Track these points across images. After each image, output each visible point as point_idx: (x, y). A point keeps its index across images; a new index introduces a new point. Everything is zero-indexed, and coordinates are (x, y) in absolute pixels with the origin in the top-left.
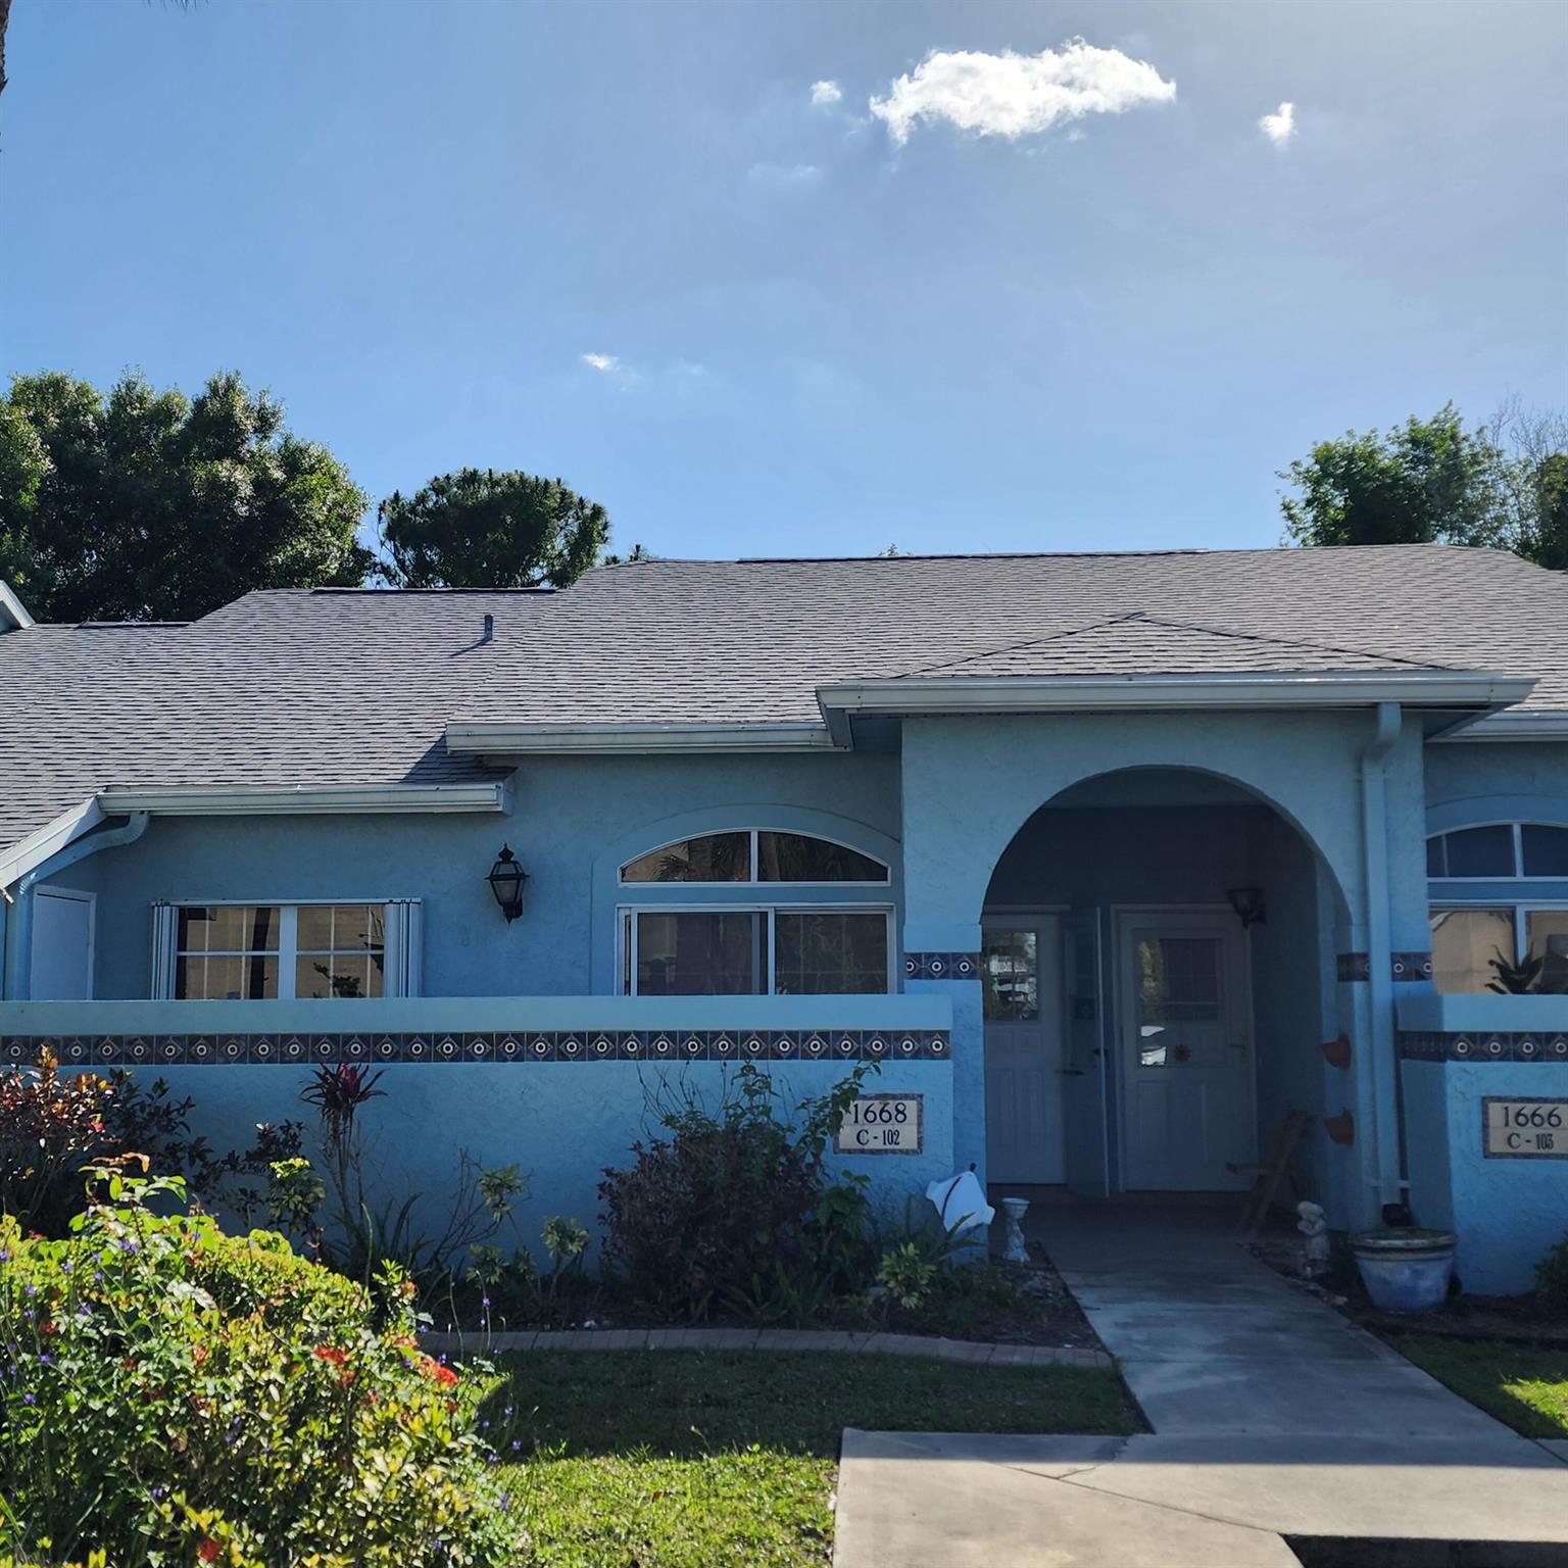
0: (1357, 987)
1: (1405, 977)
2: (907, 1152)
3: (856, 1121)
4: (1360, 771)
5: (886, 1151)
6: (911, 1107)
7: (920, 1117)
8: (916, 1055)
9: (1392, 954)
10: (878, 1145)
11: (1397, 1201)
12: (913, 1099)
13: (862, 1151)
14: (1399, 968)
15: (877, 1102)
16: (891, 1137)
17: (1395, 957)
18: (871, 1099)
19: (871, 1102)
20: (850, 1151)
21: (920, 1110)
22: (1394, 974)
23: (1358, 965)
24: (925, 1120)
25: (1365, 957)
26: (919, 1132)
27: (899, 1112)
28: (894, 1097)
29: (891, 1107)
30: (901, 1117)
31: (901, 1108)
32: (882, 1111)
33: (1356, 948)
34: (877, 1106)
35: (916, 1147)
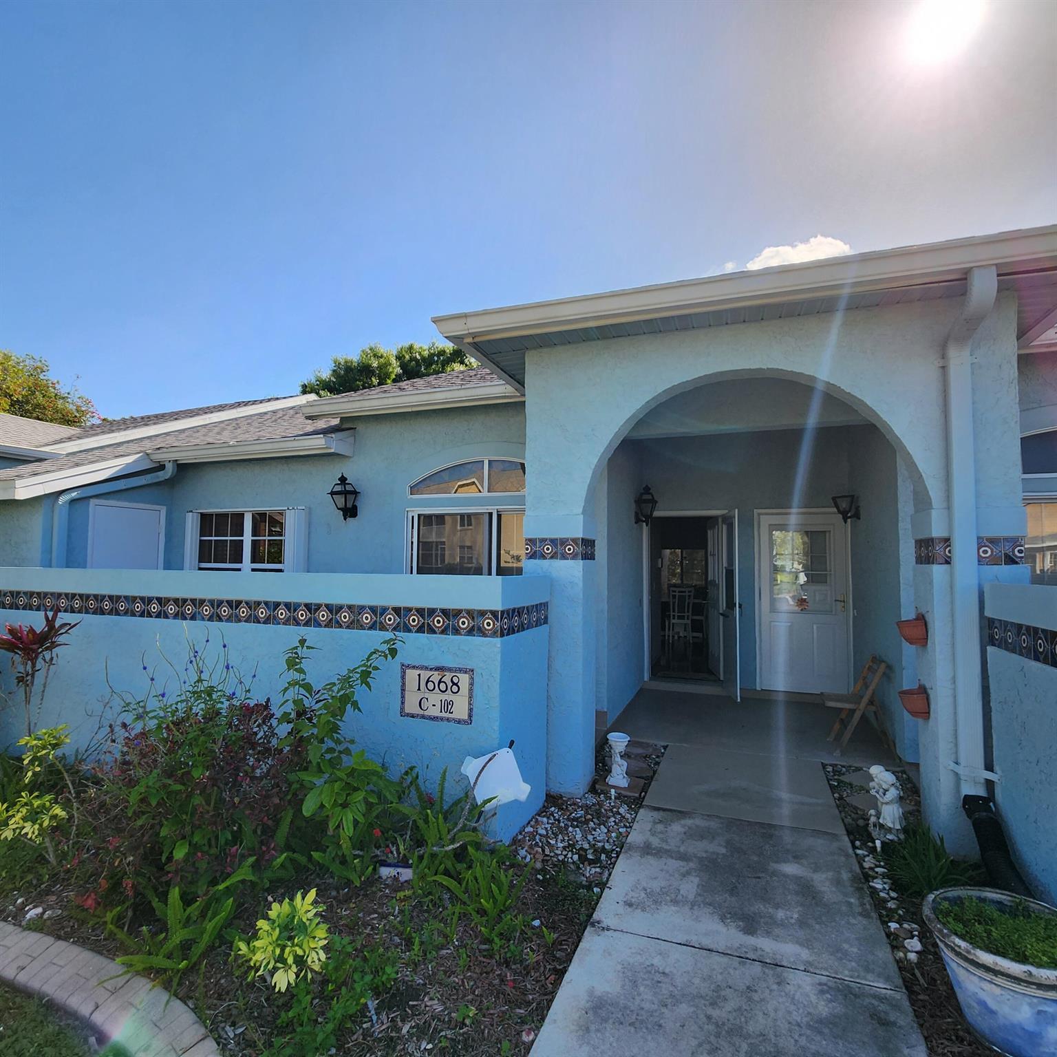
0: (938, 570)
1: (994, 561)
2: (459, 722)
3: (419, 689)
4: (944, 357)
5: (442, 719)
6: (464, 679)
7: (471, 690)
8: (470, 632)
9: (978, 538)
10: (435, 712)
11: (981, 792)
12: (466, 672)
13: (423, 717)
14: (985, 552)
15: (436, 673)
16: (447, 706)
17: (981, 542)
18: (431, 669)
19: (432, 673)
20: (413, 716)
21: (472, 684)
22: (979, 557)
23: (939, 548)
24: (474, 694)
25: (947, 541)
26: (470, 704)
27: (454, 684)
28: (450, 670)
29: (447, 679)
30: (455, 689)
31: (455, 680)
32: (440, 682)
33: (937, 531)
34: (436, 677)
35: (466, 717)
